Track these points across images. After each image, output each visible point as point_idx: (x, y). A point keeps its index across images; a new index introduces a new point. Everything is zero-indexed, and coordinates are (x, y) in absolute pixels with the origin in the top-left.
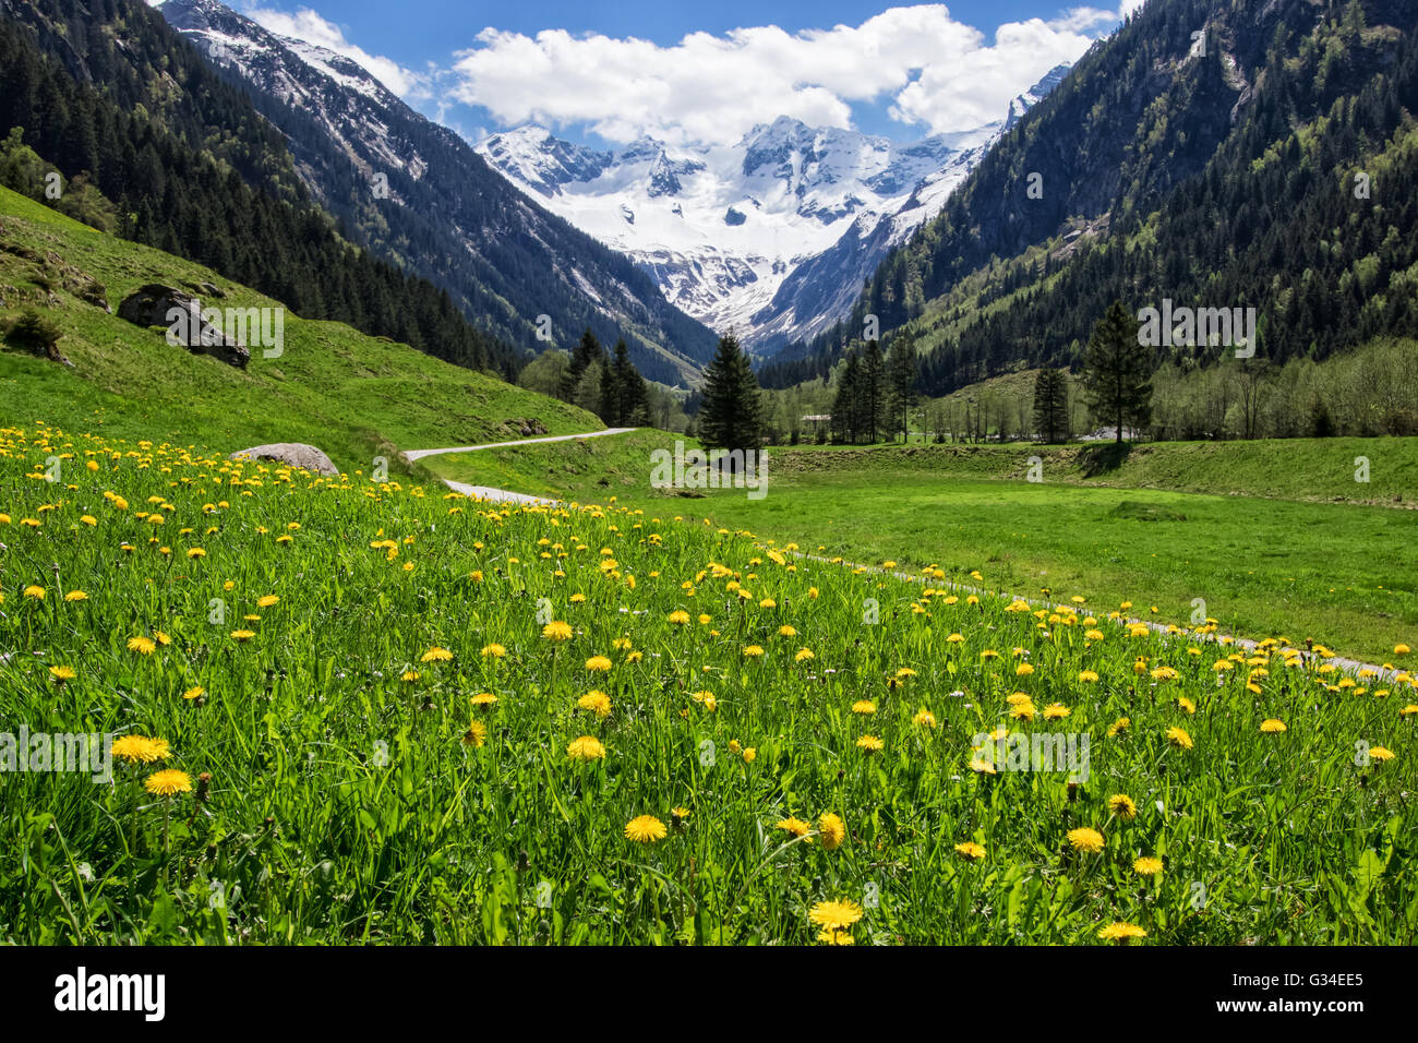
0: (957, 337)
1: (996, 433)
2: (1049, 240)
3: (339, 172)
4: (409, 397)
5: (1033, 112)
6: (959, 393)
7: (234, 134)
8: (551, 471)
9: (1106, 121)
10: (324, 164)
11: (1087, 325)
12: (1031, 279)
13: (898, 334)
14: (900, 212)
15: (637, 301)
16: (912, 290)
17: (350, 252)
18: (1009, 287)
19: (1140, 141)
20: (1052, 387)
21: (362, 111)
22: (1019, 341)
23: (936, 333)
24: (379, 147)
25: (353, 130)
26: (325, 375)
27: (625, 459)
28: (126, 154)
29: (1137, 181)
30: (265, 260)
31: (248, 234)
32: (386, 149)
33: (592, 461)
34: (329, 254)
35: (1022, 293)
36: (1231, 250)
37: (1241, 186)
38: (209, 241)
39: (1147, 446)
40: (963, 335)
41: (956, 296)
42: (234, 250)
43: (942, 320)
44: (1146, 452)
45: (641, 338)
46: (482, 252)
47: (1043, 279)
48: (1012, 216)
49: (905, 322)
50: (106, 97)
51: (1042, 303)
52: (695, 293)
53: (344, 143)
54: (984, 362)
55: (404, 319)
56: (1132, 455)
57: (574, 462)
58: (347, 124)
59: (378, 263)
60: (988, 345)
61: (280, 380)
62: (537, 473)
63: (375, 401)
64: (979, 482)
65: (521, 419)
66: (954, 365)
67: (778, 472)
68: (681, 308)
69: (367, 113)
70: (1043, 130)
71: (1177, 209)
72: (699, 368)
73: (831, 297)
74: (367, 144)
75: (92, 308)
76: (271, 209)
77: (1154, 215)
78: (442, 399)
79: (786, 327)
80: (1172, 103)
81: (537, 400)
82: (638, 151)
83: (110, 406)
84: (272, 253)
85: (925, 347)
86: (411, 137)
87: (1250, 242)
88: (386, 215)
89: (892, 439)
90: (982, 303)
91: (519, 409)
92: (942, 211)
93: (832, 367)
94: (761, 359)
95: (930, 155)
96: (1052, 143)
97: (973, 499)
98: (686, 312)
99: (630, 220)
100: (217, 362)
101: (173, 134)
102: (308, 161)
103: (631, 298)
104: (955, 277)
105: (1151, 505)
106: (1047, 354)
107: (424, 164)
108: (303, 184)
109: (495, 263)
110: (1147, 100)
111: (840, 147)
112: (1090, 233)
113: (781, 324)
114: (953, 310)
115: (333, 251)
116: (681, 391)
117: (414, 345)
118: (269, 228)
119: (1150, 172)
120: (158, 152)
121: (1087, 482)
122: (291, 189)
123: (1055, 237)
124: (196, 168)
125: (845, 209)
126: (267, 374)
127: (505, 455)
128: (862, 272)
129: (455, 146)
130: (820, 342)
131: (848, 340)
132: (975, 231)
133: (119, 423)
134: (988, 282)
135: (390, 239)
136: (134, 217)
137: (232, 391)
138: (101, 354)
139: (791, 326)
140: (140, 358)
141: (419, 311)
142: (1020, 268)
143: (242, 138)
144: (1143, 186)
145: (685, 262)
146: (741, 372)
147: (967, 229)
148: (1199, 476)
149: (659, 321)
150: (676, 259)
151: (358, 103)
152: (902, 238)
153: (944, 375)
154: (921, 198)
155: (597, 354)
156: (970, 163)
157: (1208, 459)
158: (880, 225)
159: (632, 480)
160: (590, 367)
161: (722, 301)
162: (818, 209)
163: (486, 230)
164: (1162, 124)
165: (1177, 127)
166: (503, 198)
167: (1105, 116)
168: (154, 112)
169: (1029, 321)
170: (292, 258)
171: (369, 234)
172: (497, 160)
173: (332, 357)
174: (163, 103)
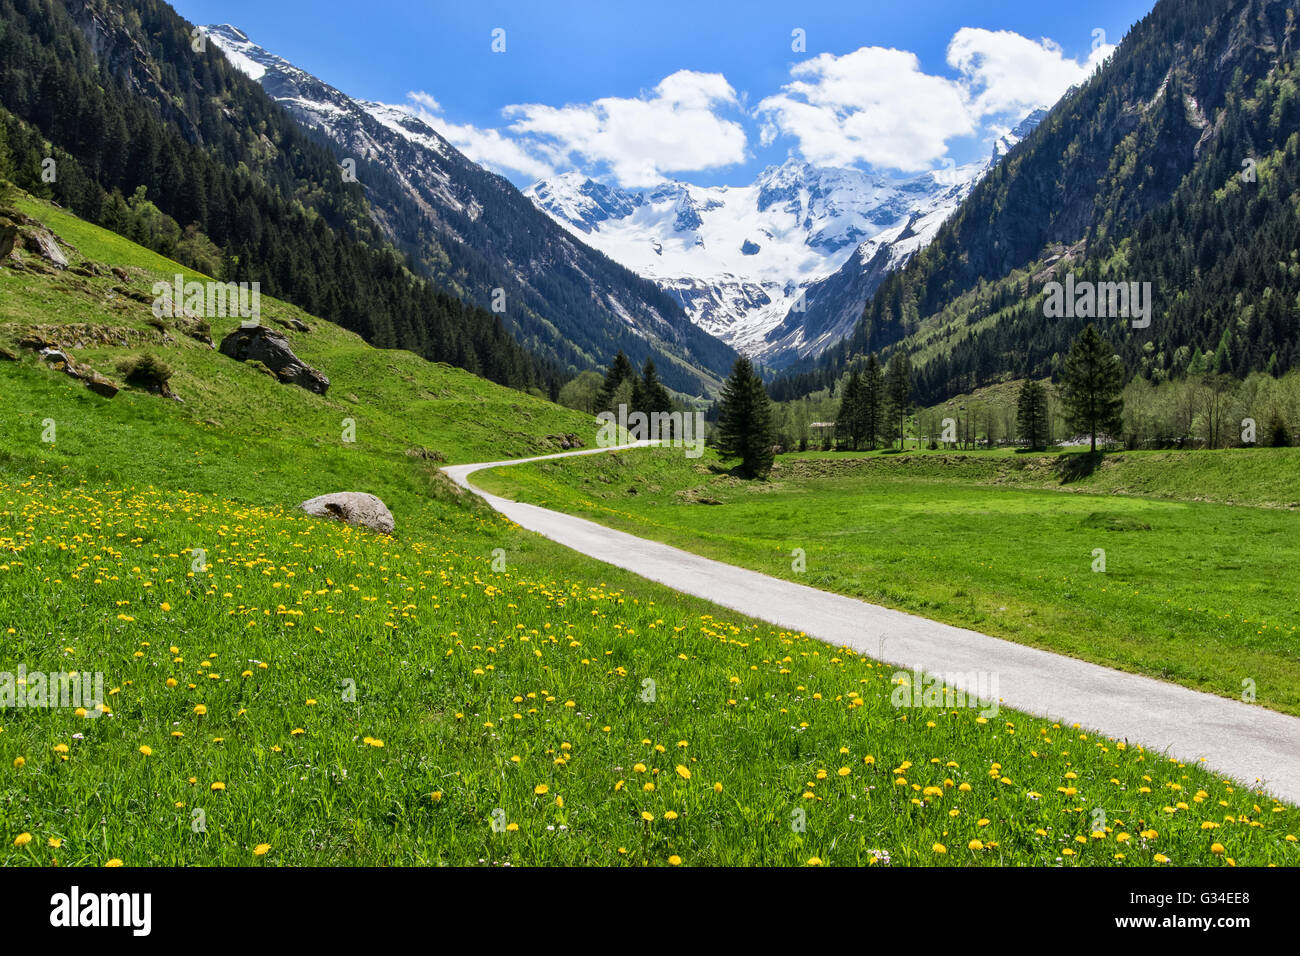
0: (949, 352)
1: (984, 438)
2: (1031, 264)
3: (408, 215)
4: (465, 416)
5: (1015, 151)
6: (950, 401)
7: (320, 185)
8: (587, 482)
9: (1081, 158)
10: (396, 209)
11: (1066, 340)
12: (1015, 299)
13: (896, 349)
14: (896, 241)
15: (665, 322)
16: (908, 309)
17: (417, 284)
18: (995, 307)
19: (1112, 175)
20: (1033, 398)
21: (428, 162)
22: (1005, 354)
23: (930, 349)
24: (442, 193)
25: (420, 179)
26: (393, 399)
27: (652, 468)
28: (231, 204)
29: (1110, 211)
30: (344, 293)
31: (331, 272)
32: (448, 195)
33: (622, 471)
34: (399, 288)
35: (1007, 311)
36: (1196, 271)
37: (1205, 212)
38: (298, 278)
39: (1118, 455)
40: (954, 350)
41: (948, 315)
42: (318, 286)
43: (935, 335)
44: (1118, 460)
45: (668, 354)
46: (530, 282)
47: (1025, 299)
48: (996, 243)
49: (902, 338)
50: (215, 158)
51: (1025, 321)
52: (715, 314)
53: (413, 191)
54: (974, 373)
55: (463, 343)
56: (1105, 463)
57: (608, 472)
58: (415, 174)
59: (440, 296)
60: (977, 359)
61: (355, 403)
62: (574, 483)
63: (435, 420)
64: (966, 488)
65: (561, 435)
66: (946, 376)
67: (788, 478)
68: (704, 328)
69: (432, 164)
70: (1024, 167)
71: (1145, 236)
72: (720, 381)
73: (836, 318)
74: (432, 191)
75: (198, 344)
76: (350, 250)
77: (1126, 241)
78: (492, 418)
79: (796, 343)
80: (1140, 141)
81: (575, 416)
82: (664, 191)
83: (209, 447)
84: (351, 288)
85: (919, 361)
86: (470, 186)
87: (1214, 265)
88: (448, 252)
89: (891, 445)
90: (971, 320)
91: (559, 426)
92: (934, 240)
93: (837, 380)
94: (774, 372)
95: (923, 190)
96: (1032, 178)
97: (958, 508)
98: (708, 331)
99: (659, 252)
100: (302, 389)
101: (269, 187)
102: (382, 207)
103: (659, 319)
104: (946, 298)
105: (1119, 515)
106: (1030, 367)
107: (480, 207)
108: (378, 227)
109: (542, 291)
110: (1117, 139)
111: (842, 184)
112: (1068, 257)
113: (793, 340)
114: (946, 327)
115: (402, 285)
116: (704, 401)
117: (470, 370)
118: (348, 265)
119: (1121, 203)
120: (257, 203)
121: (1064, 488)
122: (368, 231)
123: (1036, 262)
124: (287, 216)
125: (848, 238)
126: (344, 398)
127: (547, 467)
128: (863, 295)
129: (506, 191)
130: (826, 358)
131: (852, 355)
132: (964, 257)
133: (215, 463)
134: (977, 302)
135: (451, 272)
136: (236, 259)
137: (314, 416)
138: (204, 386)
139: (801, 342)
140: (237, 389)
141: (477, 335)
142: (1004, 289)
143: (327, 189)
144: (1116, 215)
145: (707, 288)
146: (754, 391)
147: (957, 256)
148: (1166, 482)
149: (684, 340)
150: (699, 285)
151: (424, 156)
152: (899, 264)
153: (937, 386)
154: (915, 228)
155: (628, 374)
156: (959, 197)
157: (1174, 467)
158: (878, 252)
159: (658, 488)
160: (623, 385)
161: (740, 321)
162: (824, 239)
163: (533, 263)
164: (1131, 160)
165: (1146, 162)
166: (549, 235)
167: (1079, 154)
168: (254, 167)
169: (1013, 337)
170: (368, 292)
171: (433, 268)
172: (543, 202)
173: (399, 382)
174: (261, 161)
